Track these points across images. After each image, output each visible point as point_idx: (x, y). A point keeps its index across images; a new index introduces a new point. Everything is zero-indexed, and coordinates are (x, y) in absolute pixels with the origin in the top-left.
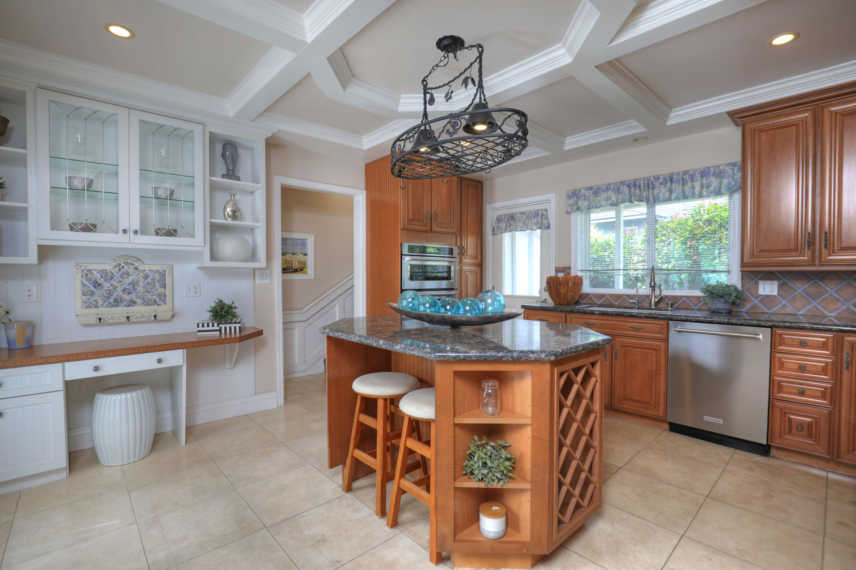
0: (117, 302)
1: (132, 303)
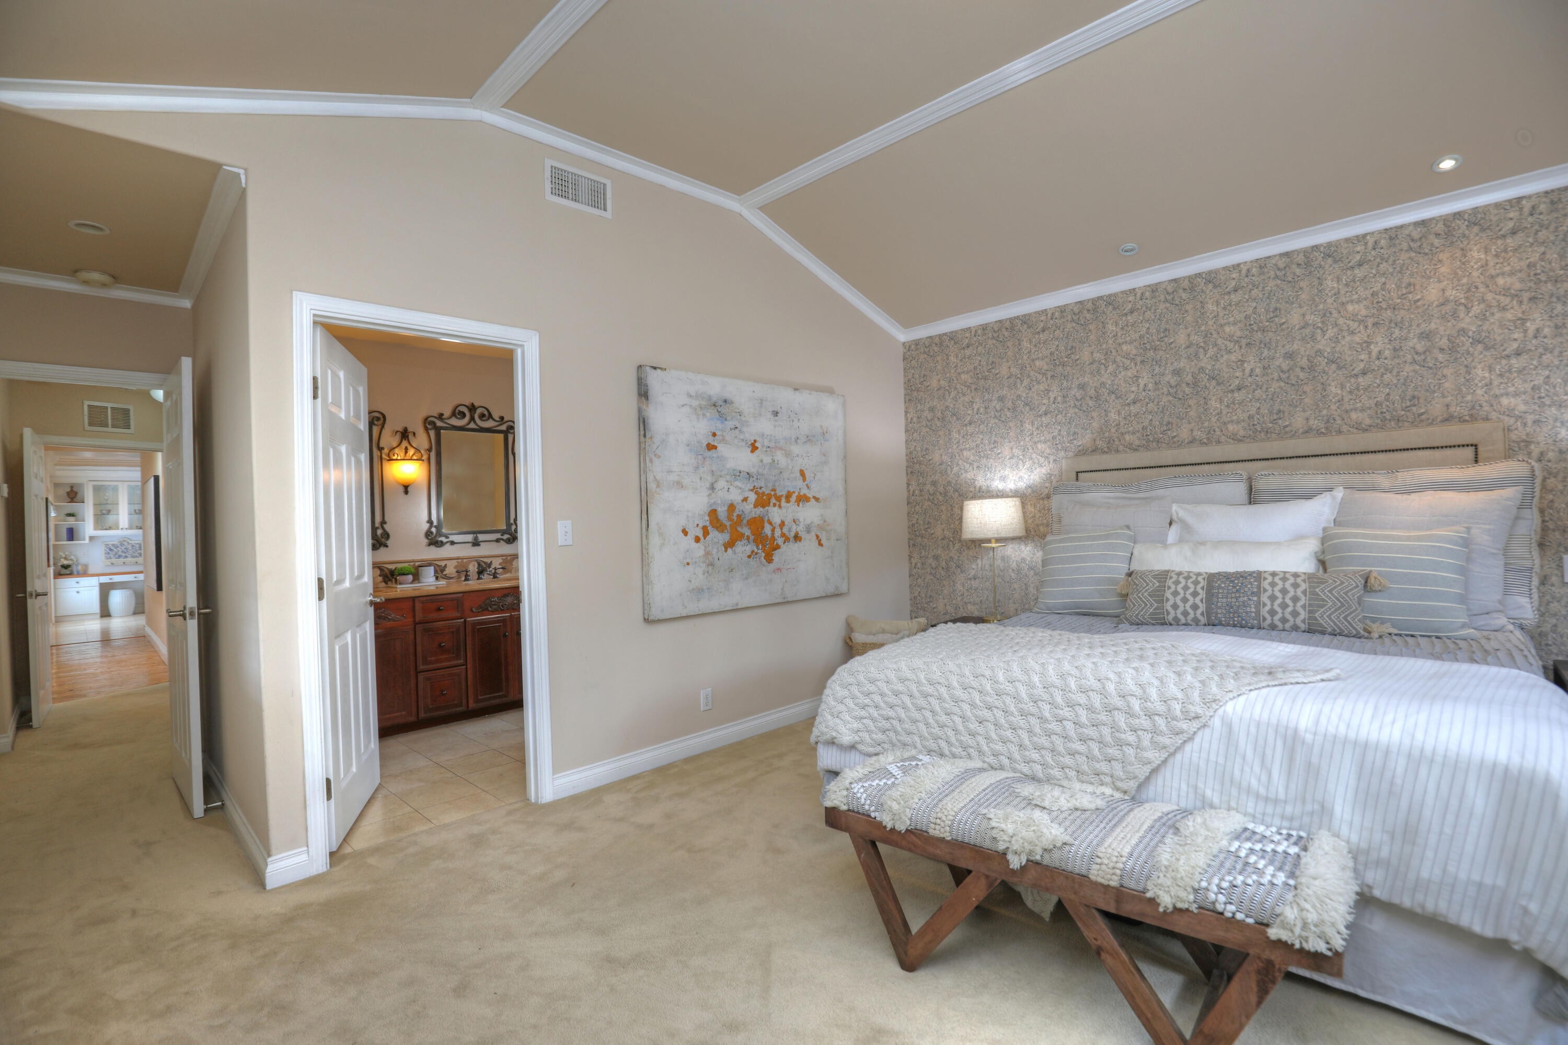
0: (120, 557)
1: (126, 557)
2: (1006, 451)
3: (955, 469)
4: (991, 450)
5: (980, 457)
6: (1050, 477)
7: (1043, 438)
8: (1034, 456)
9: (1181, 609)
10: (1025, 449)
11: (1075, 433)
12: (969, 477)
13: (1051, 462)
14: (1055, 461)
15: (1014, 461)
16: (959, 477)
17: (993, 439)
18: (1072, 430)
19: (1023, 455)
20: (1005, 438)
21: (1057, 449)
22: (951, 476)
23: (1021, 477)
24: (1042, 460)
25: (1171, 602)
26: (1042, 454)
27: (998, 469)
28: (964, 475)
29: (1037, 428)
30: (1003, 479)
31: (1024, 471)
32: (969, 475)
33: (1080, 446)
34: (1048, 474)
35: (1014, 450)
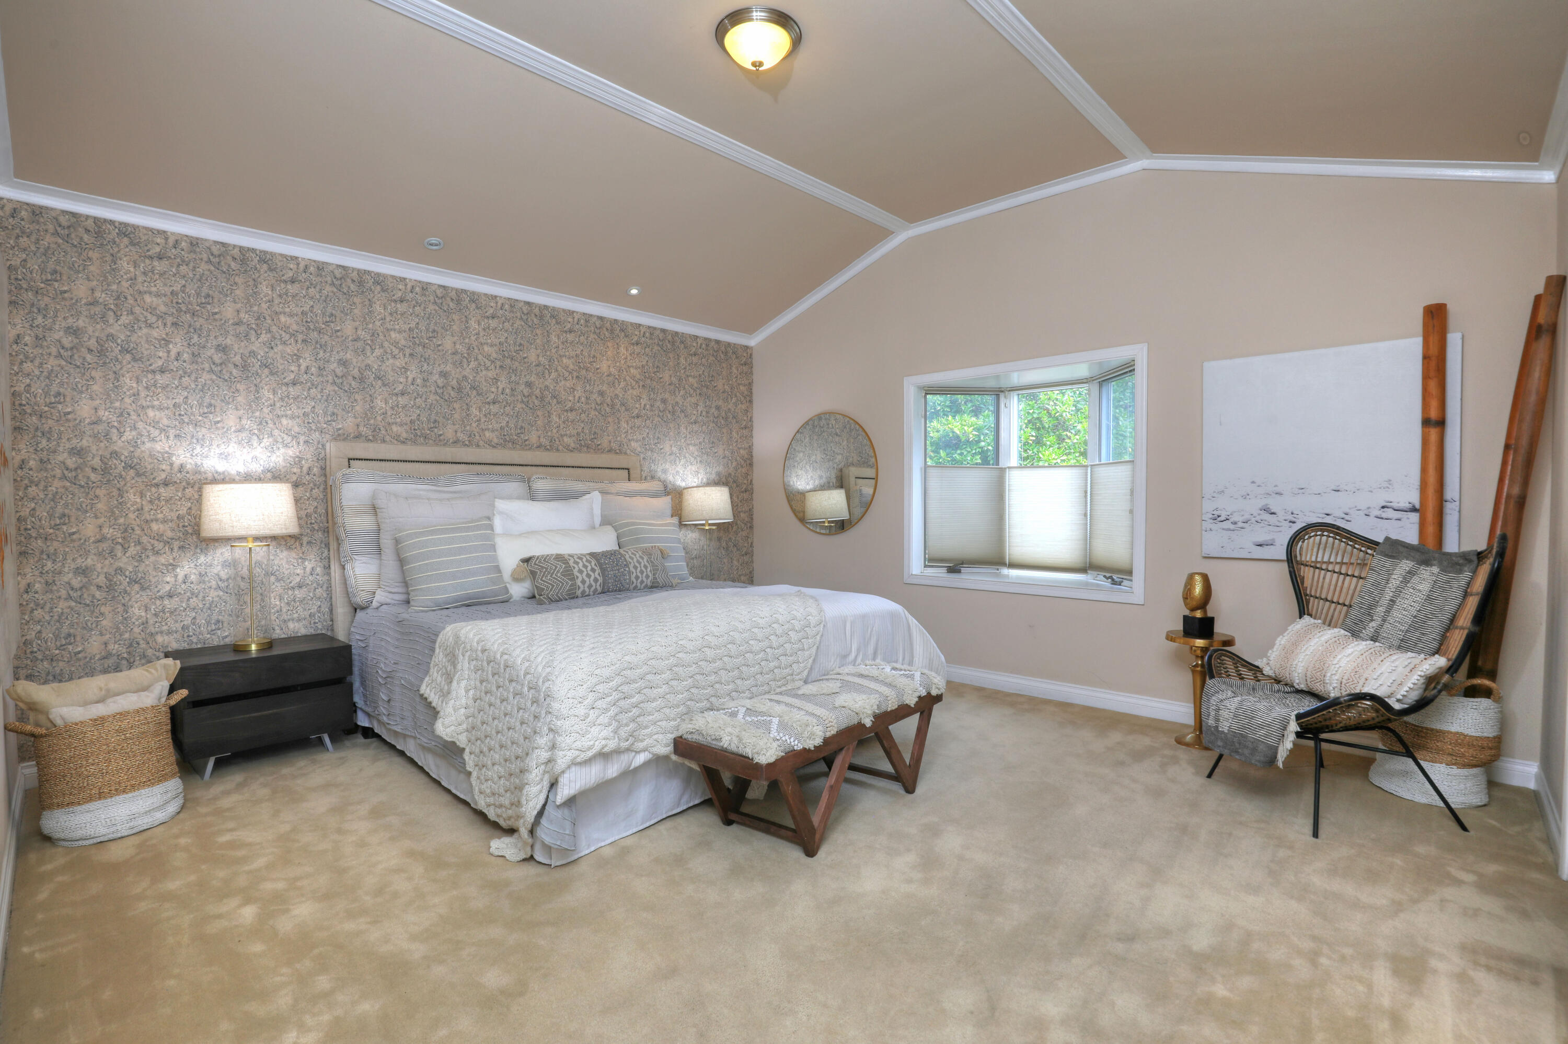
2: (231, 419)
3: (129, 435)
4: (203, 414)
5: (182, 422)
6: (300, 462)
7: (289, 412)
8: (276, 432)
9: (588, 583)
10: (262, 423)
11: (333, 414)
12: (159, 448)
13: (302, 443)
14: (306, 442)
15: (244, 435)
16: (136, 446)
17: (207, 400)
18: (331, 409)
19: (259, 430)
20: (228, 403)
21: (310, 429)
22: (120, 443)
23: (255, 458)
24: (288, 439)
25: (580, 579)
26: (288, 431)
27: (215, 443)
28: (148, 445)
29: (282, 399)
30: (225, 456)
31: (259, 449)
32: (161, 446)
33: (340, 429)
34: (298, 457)
35: (244, 422)
